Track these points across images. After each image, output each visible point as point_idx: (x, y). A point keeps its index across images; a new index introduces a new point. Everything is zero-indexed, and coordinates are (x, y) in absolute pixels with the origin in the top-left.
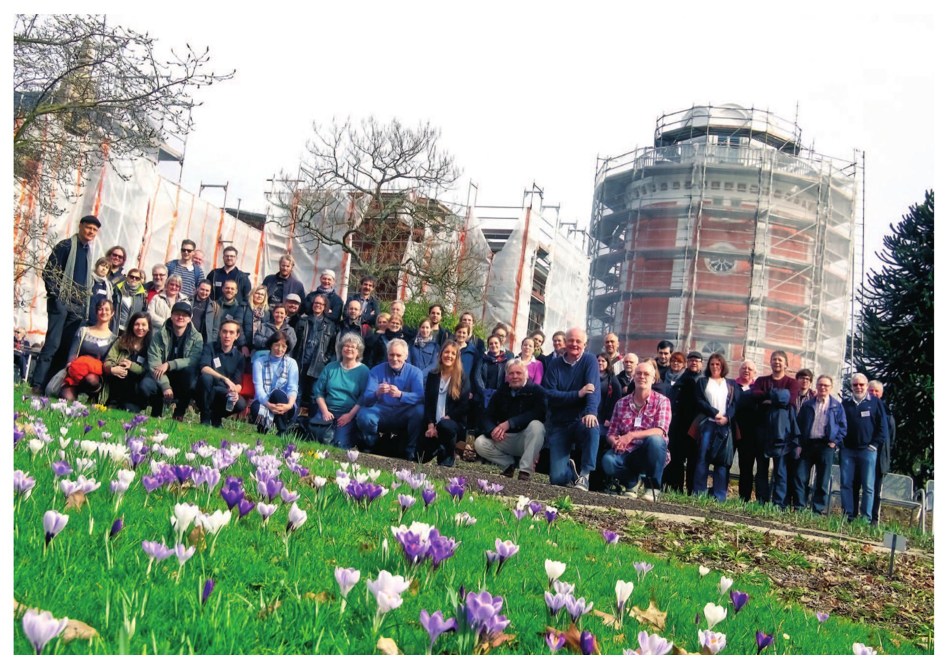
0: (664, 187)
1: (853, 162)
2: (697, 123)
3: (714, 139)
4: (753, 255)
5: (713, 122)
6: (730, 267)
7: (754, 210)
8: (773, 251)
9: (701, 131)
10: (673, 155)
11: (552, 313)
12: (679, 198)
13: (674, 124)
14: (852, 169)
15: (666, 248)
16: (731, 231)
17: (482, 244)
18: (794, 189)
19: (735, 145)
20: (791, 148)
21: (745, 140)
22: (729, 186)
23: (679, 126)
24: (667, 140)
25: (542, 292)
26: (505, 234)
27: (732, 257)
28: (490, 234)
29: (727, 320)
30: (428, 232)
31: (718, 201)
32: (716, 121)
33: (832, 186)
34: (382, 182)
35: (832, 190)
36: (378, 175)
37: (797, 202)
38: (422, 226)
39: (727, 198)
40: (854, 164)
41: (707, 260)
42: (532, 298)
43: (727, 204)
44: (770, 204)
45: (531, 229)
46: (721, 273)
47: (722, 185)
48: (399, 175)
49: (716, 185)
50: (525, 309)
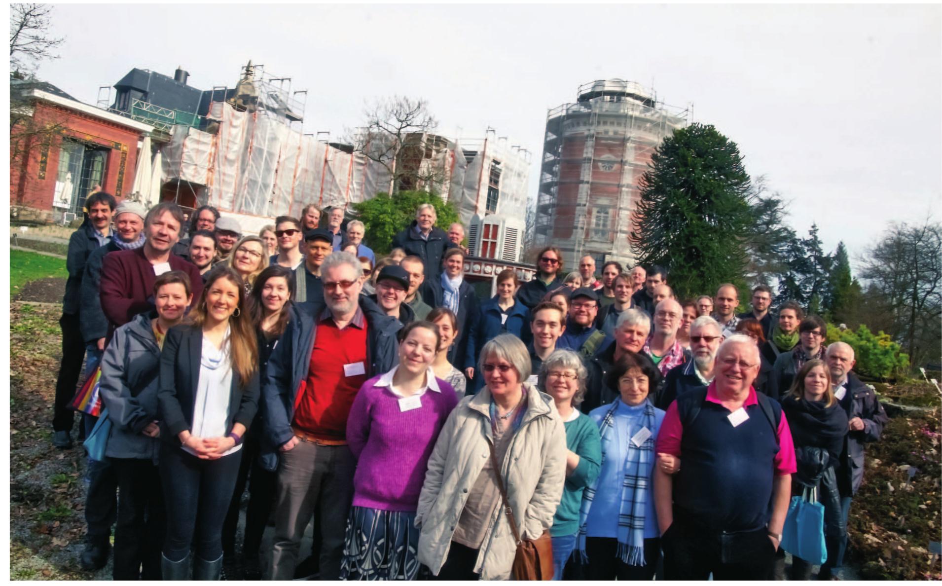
0: (578, 124)
1: (686, 108)
2: (598, 89)
3: (608, 98)
4: (622, 161)
5: (606, 89)
6: (612, 167)
7: (623, 137)
8: (636, 159)
9: (599, 94)
10: (589, 106)
11: (504, 194)
12: (583, 130)
13: (587, 90)
14: (685, 113)
15: (577, 158)
16: (610, 148)
17: (463, 159)
18: (648, 125)
19: (619, 100)
20: (649, 103)
21: (623, 98)
22: (612, 123)
23: (589, 91)
24: (584, 99)
25: (496, 183)
26: (474, 153)
27: (614, 162)
28: (466, 153)
29: (608, 196)
30: (434, 153)
31: (606, 132)
32: (607, 88)
33: (668, 123)
34: (401, 128)
35: (668, 125)
36: (399, 125)
37: (650, 132)
38: (431, 150)
39: (611, 130)
40: (687, 110)
41: (600, 164)
42: (489, 187)
43: (611, 134)
44: (633, 133)
45: (487, 150)
46: (608, 171)
47: (609, 123)
48: (408, 125)
49: (605, 123)
50: (484, 192)
